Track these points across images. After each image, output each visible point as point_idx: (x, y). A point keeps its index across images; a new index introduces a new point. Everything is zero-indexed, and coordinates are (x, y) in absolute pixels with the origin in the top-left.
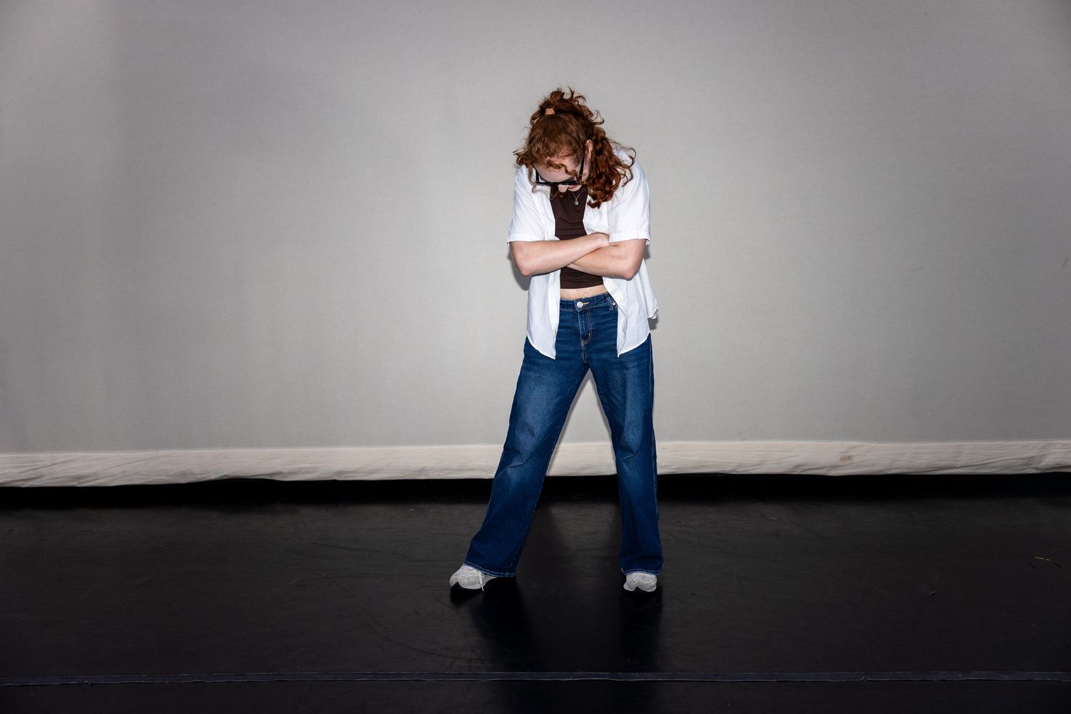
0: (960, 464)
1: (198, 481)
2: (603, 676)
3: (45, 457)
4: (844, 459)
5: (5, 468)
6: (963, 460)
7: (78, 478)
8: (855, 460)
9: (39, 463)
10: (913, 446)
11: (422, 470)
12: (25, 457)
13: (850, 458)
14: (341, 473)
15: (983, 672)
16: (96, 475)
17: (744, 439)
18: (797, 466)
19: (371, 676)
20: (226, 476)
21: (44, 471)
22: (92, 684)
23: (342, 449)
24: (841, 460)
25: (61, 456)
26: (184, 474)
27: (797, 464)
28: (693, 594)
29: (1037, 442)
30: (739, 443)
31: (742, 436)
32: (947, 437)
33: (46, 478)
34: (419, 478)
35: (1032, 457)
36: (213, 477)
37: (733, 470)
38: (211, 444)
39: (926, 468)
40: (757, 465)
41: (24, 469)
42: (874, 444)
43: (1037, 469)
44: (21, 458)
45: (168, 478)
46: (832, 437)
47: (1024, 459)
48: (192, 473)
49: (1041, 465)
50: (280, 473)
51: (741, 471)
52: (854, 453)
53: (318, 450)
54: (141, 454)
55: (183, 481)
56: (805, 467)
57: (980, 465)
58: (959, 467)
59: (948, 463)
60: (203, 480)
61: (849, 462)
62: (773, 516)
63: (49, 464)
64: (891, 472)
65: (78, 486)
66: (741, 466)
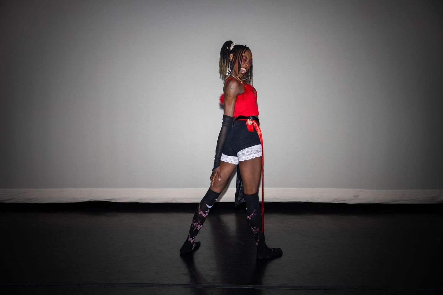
0: (403, 199)
1: (80, 202)
2: (251, 287)
3: (16, 191)
4: (355, 196)
7: (29, 199)
8: (360, 197)
9: (14, 193)
10: (385, 191)
11: (174, 199)
13: (358, 196)
14: (140, 199)
16: (36, 199)
17: (312, 188)
18: (335, 200)
19: (151, 285)
20: (91, 200)
21: (15, 196)
23: (141, 189)
24: (354, 197)
25: (22, 190)
26: (74, 199)
27: (335, 198)
29: (437, 190)
31: (311, 186)
33: (15, 199)
34: (173, 202)
35: (436, 196)
36: (86, 200)
37: (307, 201)
38: (85, 186)
39: (390, 201)
40: (318, 198)
41: (7, 195)
42: (368, 190)
43: (436, 201)
46: (350, 187)
47: (431, 197)
49: (438, 200)
50: (115, 199)
51: (311, 201)
52: (359, 194)
53: (130, 189)
54: (56, 190)
55: (73, 202)
56: (339, 200)
57: (413, 200)
60: (82, 201)
61: (357, 198)
62: (324, 220)
63: (18, 193)
64: (375, 202)
65: (29, 203)
66: (311, 199)
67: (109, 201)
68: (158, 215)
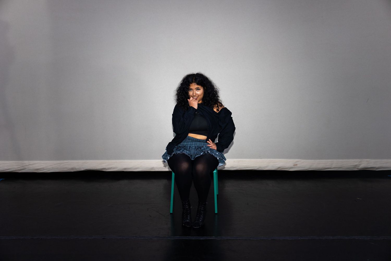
0: (333, 167)
1: (77, 171)
2: (213, 238)
3: (26, 162)
4: (294, 165)
5: (13, 166)
6: (334, 166)
7: (37, 169)
8: (298, 165)
9: (25, 164)
10: (318, 161)
11: (152, 168)
12: (19, 162)
13: (296, 165)
14: (125, 169)
15: (339, 236)
16: (43, 169)
17: (261, 158)
18: (279, 168)
19: (135, 237)
20: (87, 169)
21: (26, 167)
22: (42, 239)
23: (126, 161)
24: (294, 166)
25: (32, 162)
26: (72, 169)
27: (278, 167)
28: (244, 210)
29: (358, 160)
30: (260, 160)
31: (260, 157)
32: (329, 158)
33: (26, 169)
34: (151, 171)
35: (357, 165)
36: (82, 170)
37: (258, 169)
38: (82, 158)
39: (322, 168)
40: (266, 167)
41: (19, 166)
42: (304, 160)
43: (358, 169)
44: (18, 162)
45: (67, 170)
46: (291, 158)
47: (354, 165)
48: (75, 168)
49: (359, 168)
50: (105, 169)
51: (260, 169)
52: (298, 163)
53: (118, 161)
54: (58, 162)
55: (72, 171)
56: (281, 168)
57: (339, 167)
58: (333, 168)
59: (329, 167)
60: (79, 171)
61: (296, 166)
62: (271, 185)
63: (28, 165)
64: (310, 170)
65: (37, 172)
66: (260, 167)
67: (101, 170)
68: (139, 181)
